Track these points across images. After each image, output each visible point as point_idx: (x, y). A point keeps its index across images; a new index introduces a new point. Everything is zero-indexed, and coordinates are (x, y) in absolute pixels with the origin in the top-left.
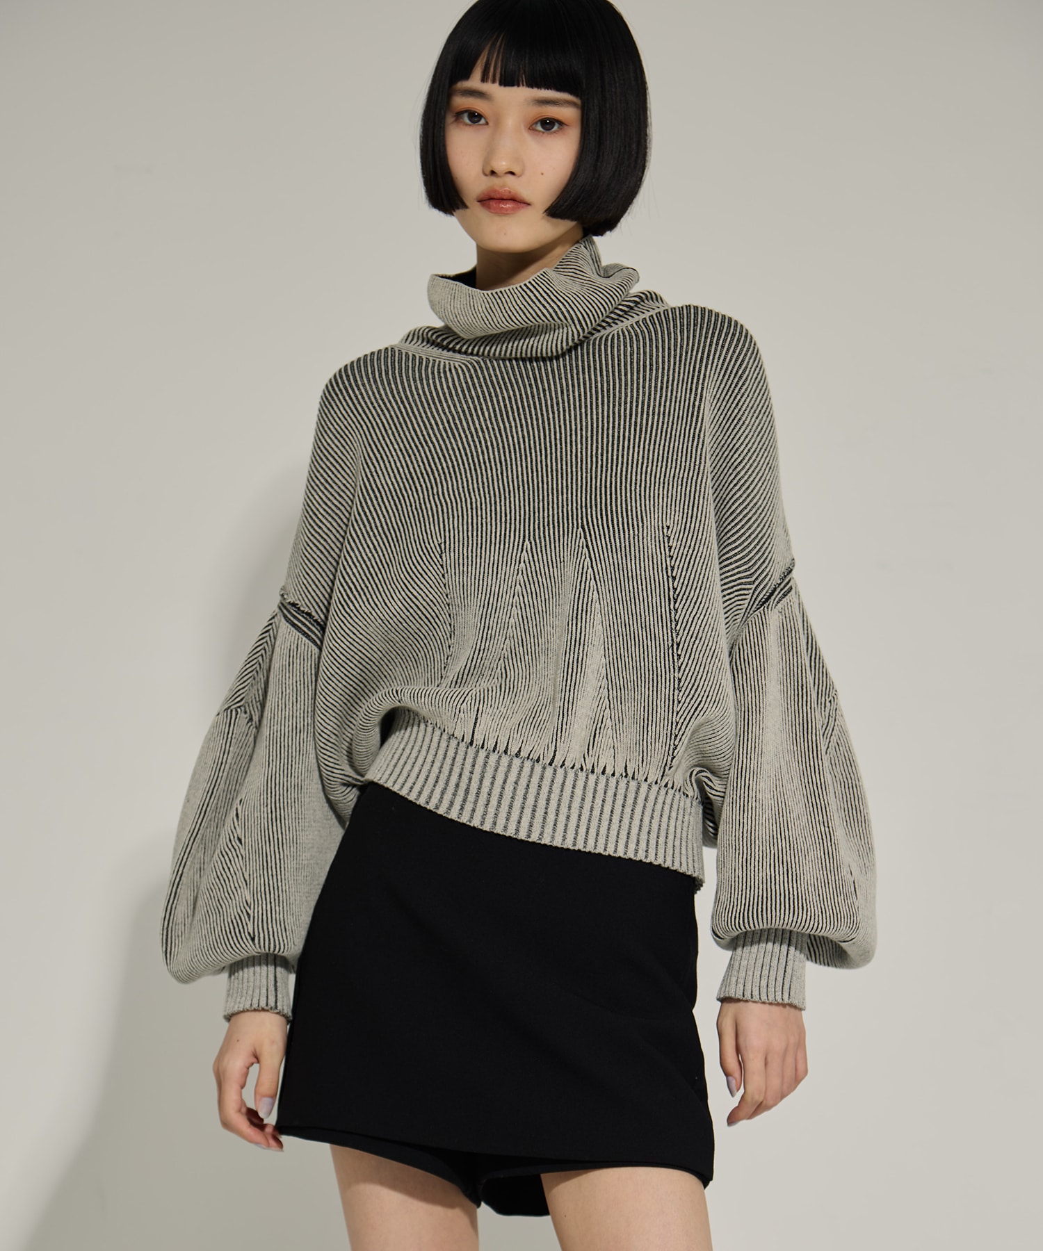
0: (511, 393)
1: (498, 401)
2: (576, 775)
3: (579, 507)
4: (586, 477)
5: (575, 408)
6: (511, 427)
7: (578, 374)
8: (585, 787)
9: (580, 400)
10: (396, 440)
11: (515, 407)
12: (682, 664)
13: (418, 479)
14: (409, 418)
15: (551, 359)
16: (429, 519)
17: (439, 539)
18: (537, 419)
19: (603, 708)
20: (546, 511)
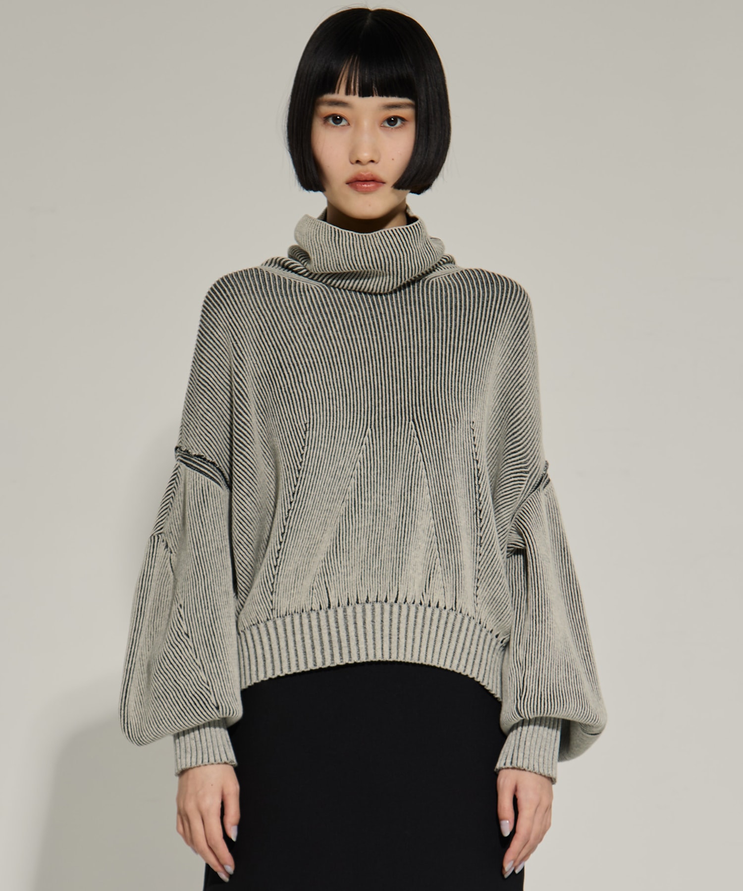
0: (356, 313)
1: (346, 317)
2: (417, 609)
3: (410, 405)
4: (415, 383)
5: (405, 331)
8: (424, 618)
9: (408, 325)
10: (269, 338)
11: (359, 324)
12: (483, 526)
13: (286, 368)
15: (386, 294)
17: (305, 420)
18: (376, 335)
19: (435, 558)
20: (384, 407)
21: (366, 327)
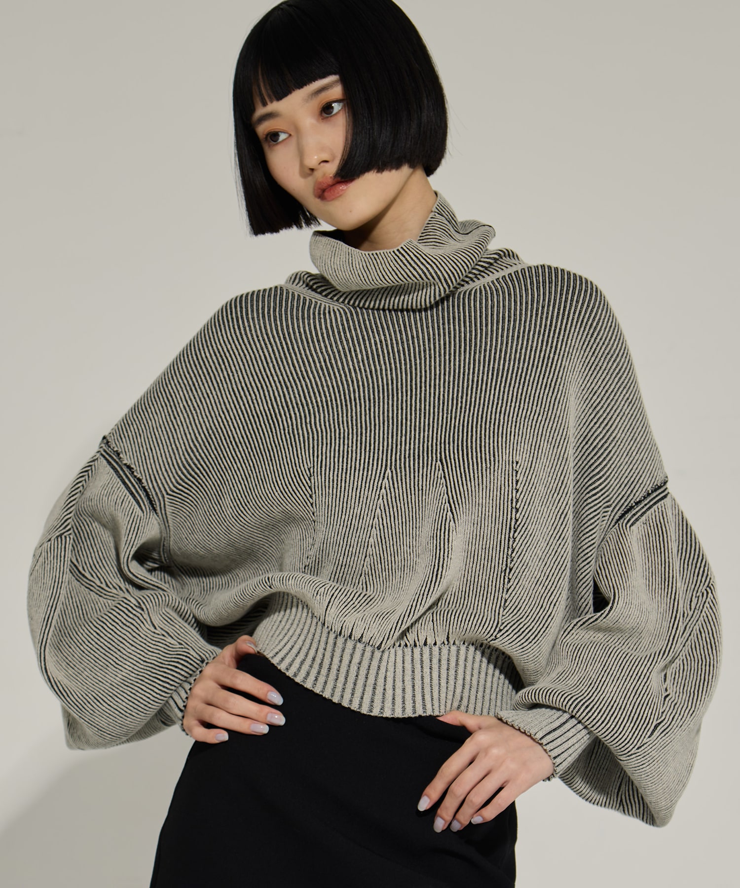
0: (383, 338)
1: (370, 344)
3: (438, 443)
4: (447, 418)
5: (440, 355)
6: (381, 370)
7: (443, 324)
9: (445, 348)
10: (276, 372)
11: (386, 352)
13: (293, 408)
14: (290, 354)
15: (420, 311)
16: (300, 445)
18: (406, 364)
20: (408, 445)
21: (394, 355)
